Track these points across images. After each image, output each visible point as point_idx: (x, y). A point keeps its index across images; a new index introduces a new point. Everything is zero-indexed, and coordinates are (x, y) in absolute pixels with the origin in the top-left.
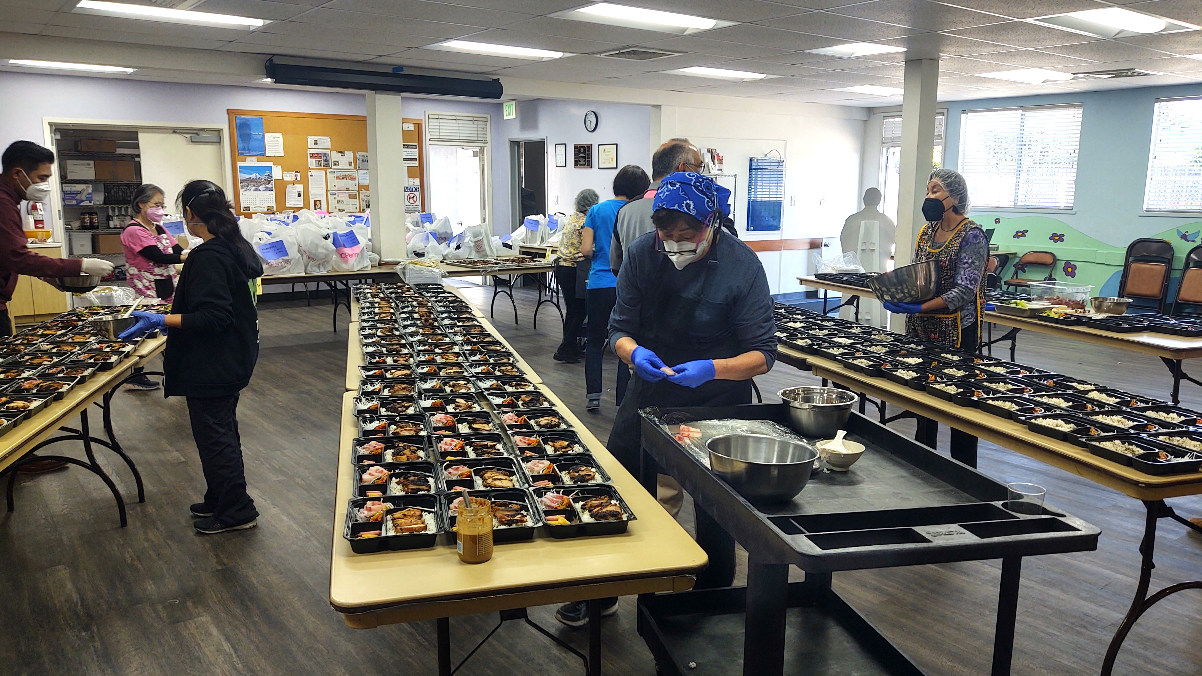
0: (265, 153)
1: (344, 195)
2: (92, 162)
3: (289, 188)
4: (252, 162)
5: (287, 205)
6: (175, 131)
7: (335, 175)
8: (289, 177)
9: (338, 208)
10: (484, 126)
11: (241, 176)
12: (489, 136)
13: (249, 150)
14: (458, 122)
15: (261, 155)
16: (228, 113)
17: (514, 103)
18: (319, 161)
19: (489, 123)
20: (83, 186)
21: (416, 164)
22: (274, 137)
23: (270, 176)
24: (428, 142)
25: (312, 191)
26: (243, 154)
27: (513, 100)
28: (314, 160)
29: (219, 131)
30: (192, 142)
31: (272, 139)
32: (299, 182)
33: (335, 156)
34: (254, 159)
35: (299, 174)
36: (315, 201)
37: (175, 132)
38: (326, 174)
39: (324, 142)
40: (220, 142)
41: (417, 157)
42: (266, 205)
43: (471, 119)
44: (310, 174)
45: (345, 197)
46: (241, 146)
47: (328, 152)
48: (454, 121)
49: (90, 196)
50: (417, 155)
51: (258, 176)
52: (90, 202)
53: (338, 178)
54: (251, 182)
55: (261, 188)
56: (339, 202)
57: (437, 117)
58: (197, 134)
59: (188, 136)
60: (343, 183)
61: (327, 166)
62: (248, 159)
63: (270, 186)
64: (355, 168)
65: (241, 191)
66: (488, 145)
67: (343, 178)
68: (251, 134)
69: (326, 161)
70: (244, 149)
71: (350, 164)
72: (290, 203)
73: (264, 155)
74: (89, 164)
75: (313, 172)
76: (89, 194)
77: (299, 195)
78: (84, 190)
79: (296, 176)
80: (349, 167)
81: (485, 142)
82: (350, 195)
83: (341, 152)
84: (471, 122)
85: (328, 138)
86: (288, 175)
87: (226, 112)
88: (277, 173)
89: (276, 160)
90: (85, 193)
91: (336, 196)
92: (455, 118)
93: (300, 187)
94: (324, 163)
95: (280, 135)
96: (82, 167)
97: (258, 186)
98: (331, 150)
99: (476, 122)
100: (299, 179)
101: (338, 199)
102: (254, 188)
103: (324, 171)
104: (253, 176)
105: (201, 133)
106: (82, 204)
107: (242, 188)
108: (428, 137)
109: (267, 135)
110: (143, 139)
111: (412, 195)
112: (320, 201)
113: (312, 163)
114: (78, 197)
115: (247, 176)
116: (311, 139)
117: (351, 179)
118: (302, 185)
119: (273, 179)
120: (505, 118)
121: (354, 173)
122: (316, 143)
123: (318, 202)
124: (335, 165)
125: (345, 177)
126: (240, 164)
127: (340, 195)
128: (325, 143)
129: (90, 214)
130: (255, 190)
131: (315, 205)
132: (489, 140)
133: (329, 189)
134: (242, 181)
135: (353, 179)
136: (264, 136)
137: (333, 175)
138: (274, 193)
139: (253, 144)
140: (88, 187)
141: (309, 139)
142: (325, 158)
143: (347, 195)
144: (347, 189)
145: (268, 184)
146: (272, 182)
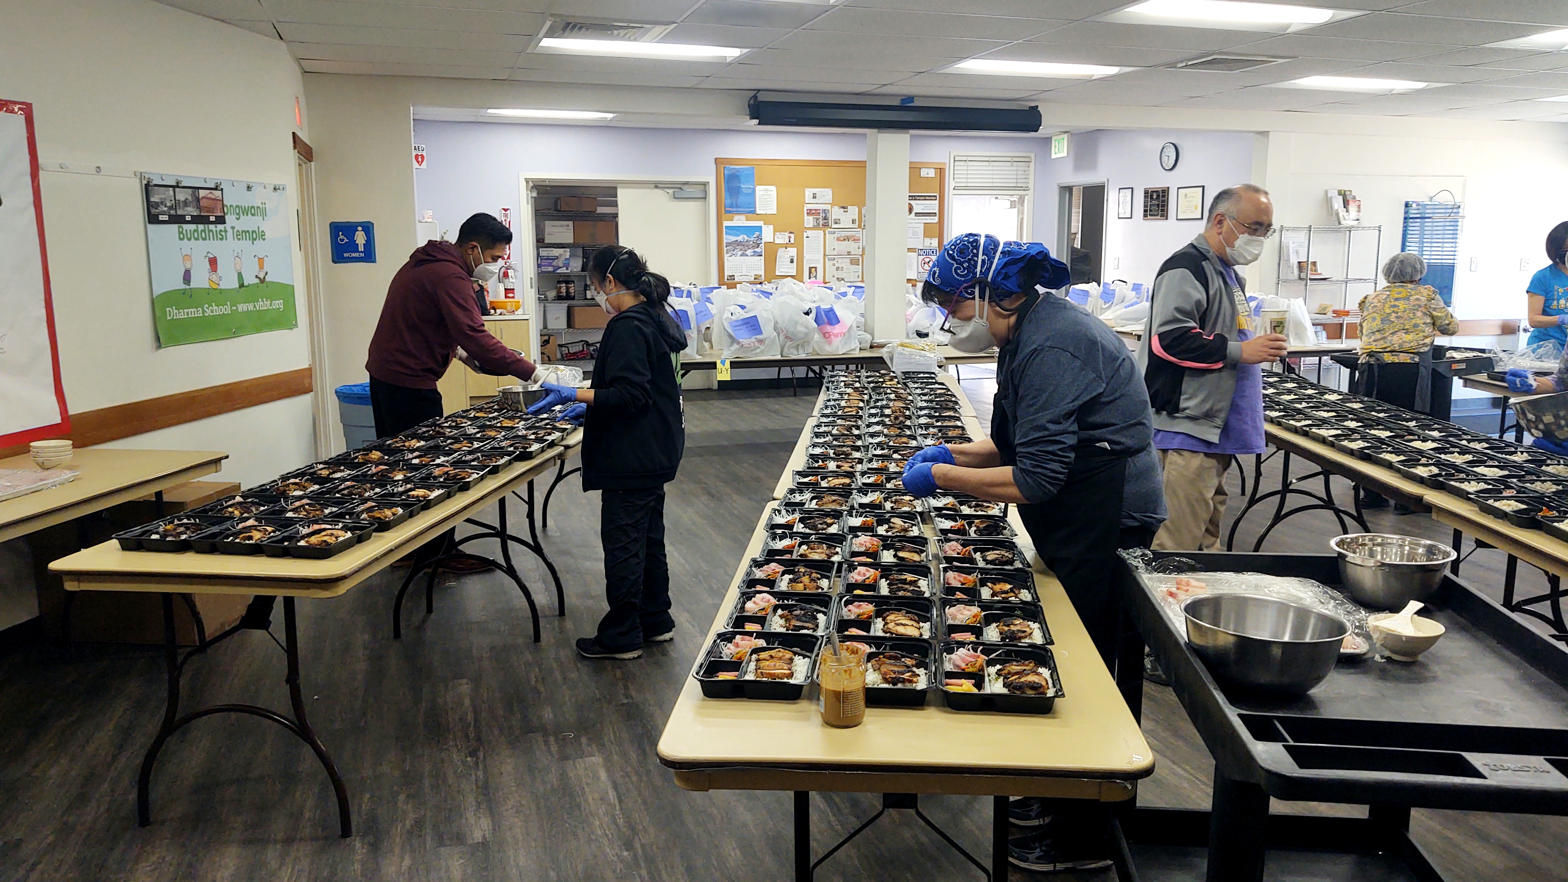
0: (755, 211)
1: (845, 260)
2: (571, 223)
3: (781, 252)
4: (739, 221)
5: (777, 273)
6: (657, 185)
7: (836, 236)
8: (782, 239)
9: (836, 277)
10: (1027, 169)
11: (727, 238)
12: (1031, 181)
13: (737, 207)
14: (992, 164)
15: (750, 212)
16: (716, 163)
17: (1065, 136)
18: (817, 219)
19: (1032, 164)
20: (561, 251)
21: (935, 219)
22: (766, 190)
23: (759, 238)
24: (952, 192)
25: (807, 256)
26: (730, 212)
27: (1065, 132)
28: (811, 218)
29: (705, 184)
30: (675, 198)
31: (764, 192)
32: (792, 245)
33: (836, 213)
34: (743, 217)
35: (792, 236)
36: (810, 268)
37: (656, 187)
38: (825, 234)
39: (824, 196)
40: (705, 198)
41: (937, 211)
42: (753, 273)
43: (1009, 159)
44: (805, 235)
45: (845, 263)
46: (729, 201)
47: (828, 207)
48: (987, 164)
49: (567, 262)
50: (937, 208)
51: (746, 238)
52: (567, 269)
53: (838, 239)
54: (738, 245)
55: (749, 252)
56: (838, 269)
57: (965, 159)
58: (680, 188)
59: (671, 191)
60: (845, 246)
61: (826, 225)
62: (736, 217)
63: (758, 250)
64: (859, 227)
65: (726, 256)
66: (1031, 192)
67: (844, 240)
68: (740, 187)
69: (825, 218)
70: (731, 206)
71: (853, 222)
72: (781, 270)
73: (754, 212)
74: (568, 226)
75: (809, 233)
76: (566, 259)
77: (792, 261)
78: (561, 255)
79: (790, 237)
80: (852, 226)
81: (1026, 189)
82: (851, 261)
83: (843, 208)
84: (1009, 164)
85: (829, 190)
86: (780, 236)
87: (713, 161)
88: (768, 235)
89: (767, 219)
90: (563, 258)
91: (835, 262)
92: (987, 159)
93: (793, 252)
94: (824, 221)
95: (773, 188)
96: (562, 229)
97: (745, 251)
98: (832, 205)
99: (1015, 164)
100: (792, 241)
101: (837, 265)
102: (740, 253)
103: (822, 232)
104: (740, 238)
105: (685, 187)
106: (559, 271)
107: (727, 253)
108: (953, 185)
109: (759, 189)
110: (623, 196)
111: (927, 260)
112: (815, 268)
113: (809, 221)
114: (555, 263)
115: (734, 239)
116: (809, 192)
117: (855, 240)
118: (795, 249)
119: (763, 241)
120: (1054, 156)
121: (858, 233)
122: (814, 197)
123: (813, 270)
124: (836, 223)
125: (847, 239)
126: (726, 223)
127: (840, 261)
128: (826, 195)
129: (567, 282)
130: (741, 256)
131: (810, 273)
132: (1031, 186)
133: (827, 254)
134: (728, 245)
135: (856, 240)
136: (754, 190)
137: (832, 236)
138: (762, 258)
139: (742, 199)
140: (565, 252)
141: (807, 193)
142: (824, 215)
143: (848, 260)
144: (849, 253)
145: (757, 248)
146: (761, 245)
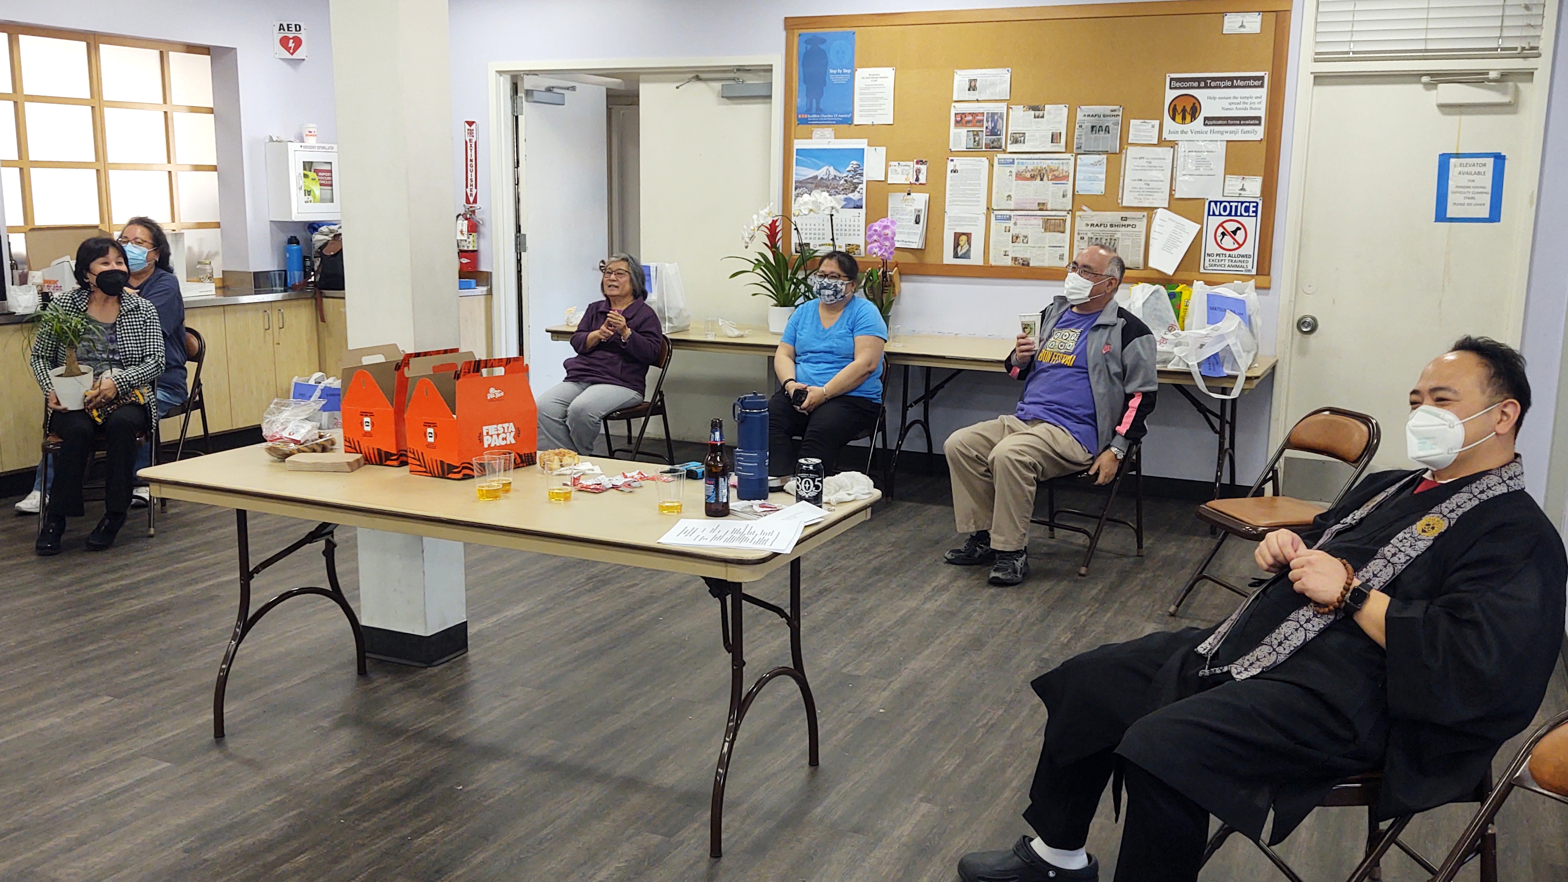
0: (852, 119)
1: (1033, 221)
3: (895, 201)
4: (823, 139)
7: (1014, 169)
8: (901, 174)
9: (1011, 255)
10: (1532, 1)
12: (1547, 32)
15: (842, 122)
16: (786, 28)
22: (874, 77)
23: (858, 172)
24: (1309, 67)
25: (952, 211)
28: (963, 131)
29: (769, 70)
30: (725, 98)
31: (869, 82)
32: (921, 187)
33: (1017, 119)
34: (828, 131)
35: (923, 168)
36: (957, 236)
38: (991, 166)
39: (993, 84)
40: (769, 97)
41: (1262, 113)
44: (950, 166)
47: (1002, 108)
50: (1264, 106)
51: (833, 172)
53: (1019, 176)
54: (818, 186)
55: (837, 200)
56: (1015, 239)
58: (734, 79)
60: (1034, 191)
61: (995, 147)
62: (818, 132)
63: (855, 196)
64: (1068, 148)
66: (1542, 63)
67: (1033, 177)
69: (994, 132)
71: (1055, 138)
73: (849, 121)
75: (958, 162)
77: (917, 220)
79: (918, 171)
80: (1050, 147)
81: (1532, 52)
82: (1047, 222)
83: (1035, 108)
85: (1004, 71)
86: (899, 169)
87: (782, 25)
88: (875, 165)
89: (874, 134)
91: (1010, 224)
93: (920, 200)
94: (990, 138)
95: (889, 73)
98: (1010, 103)
100: (922, 179)
101: (1015, 231)
103: (986, 162)
104: (821, 173)
105: (738, 77)
107: (798, 200)
109: (861, 74)
111: (1231, 227)
112: (968, 235)
113: (959, 137)
115: (810, 173)
116: (961, 78)
118: (927, 195)
119: (865, 179)
121: (1065, 163)
122: (972, 88)
123: (964, 238)
124: (1016, 141)
125: (1039, 175)
126: (797, 144)
127: (1021, 222)
128: (997, 82)
131: (957, 245)
133: (994, 206)
134: (800, 184)
136: (851, 76)
137: (1007, 169)
138: (863, 211)
141: (957, 78)
142: (990, 125)
143: (1040, 222)
144: (1042, 206)
145: (853, 191)
146: (860, 186)
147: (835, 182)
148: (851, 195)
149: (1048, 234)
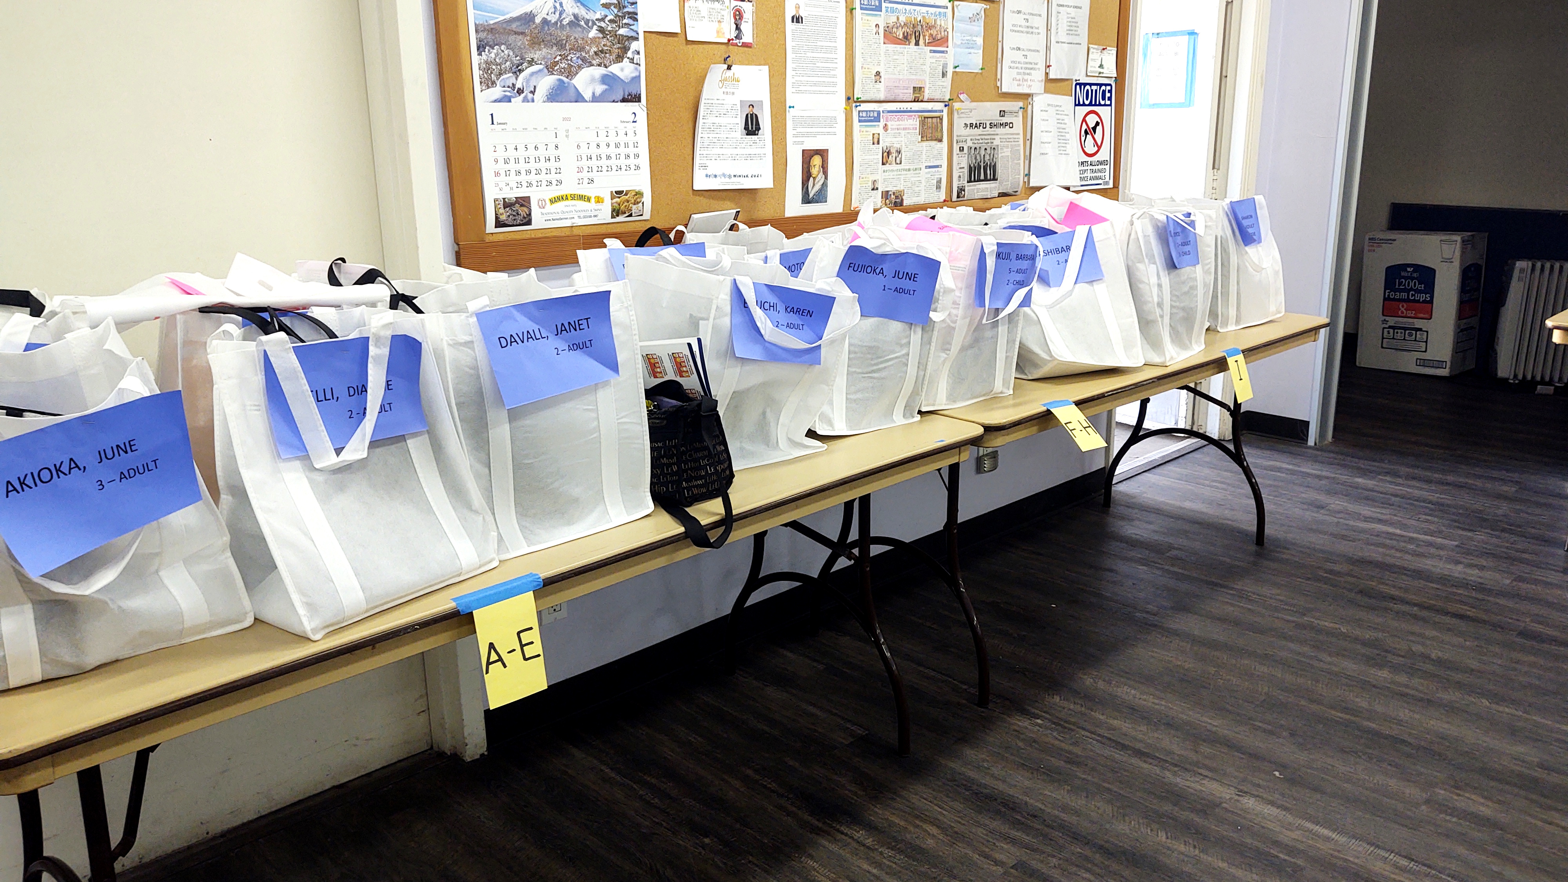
1: (906, 121)
3: (711, 82)
5: (701, 184)
25: (795, 103)
32: (750, 51)
36: (808, 156)
42: (605, 186)
45: (907, 133)
54: (536, 42)
55: (580, 81)
60: (908, 64)
63: (623, 70)
65: (480, 101)
72: (714, 167)
82: (924, 121)
86: (704, 9)
107: (489, 83)
111: (1091, 121)
112: (823, 154)
123: (817, 161)
130: (551, 97)
131: (807, 175)
133: (857, 93)
134: (486, 37)
135: (940, 41)
143: (914, 123)
145: (619, 58)
146: (634, 46)
147: (577, 34)
148: (615, 69)
149: (925, 144)
